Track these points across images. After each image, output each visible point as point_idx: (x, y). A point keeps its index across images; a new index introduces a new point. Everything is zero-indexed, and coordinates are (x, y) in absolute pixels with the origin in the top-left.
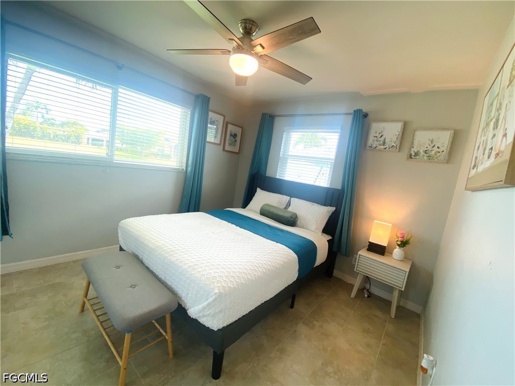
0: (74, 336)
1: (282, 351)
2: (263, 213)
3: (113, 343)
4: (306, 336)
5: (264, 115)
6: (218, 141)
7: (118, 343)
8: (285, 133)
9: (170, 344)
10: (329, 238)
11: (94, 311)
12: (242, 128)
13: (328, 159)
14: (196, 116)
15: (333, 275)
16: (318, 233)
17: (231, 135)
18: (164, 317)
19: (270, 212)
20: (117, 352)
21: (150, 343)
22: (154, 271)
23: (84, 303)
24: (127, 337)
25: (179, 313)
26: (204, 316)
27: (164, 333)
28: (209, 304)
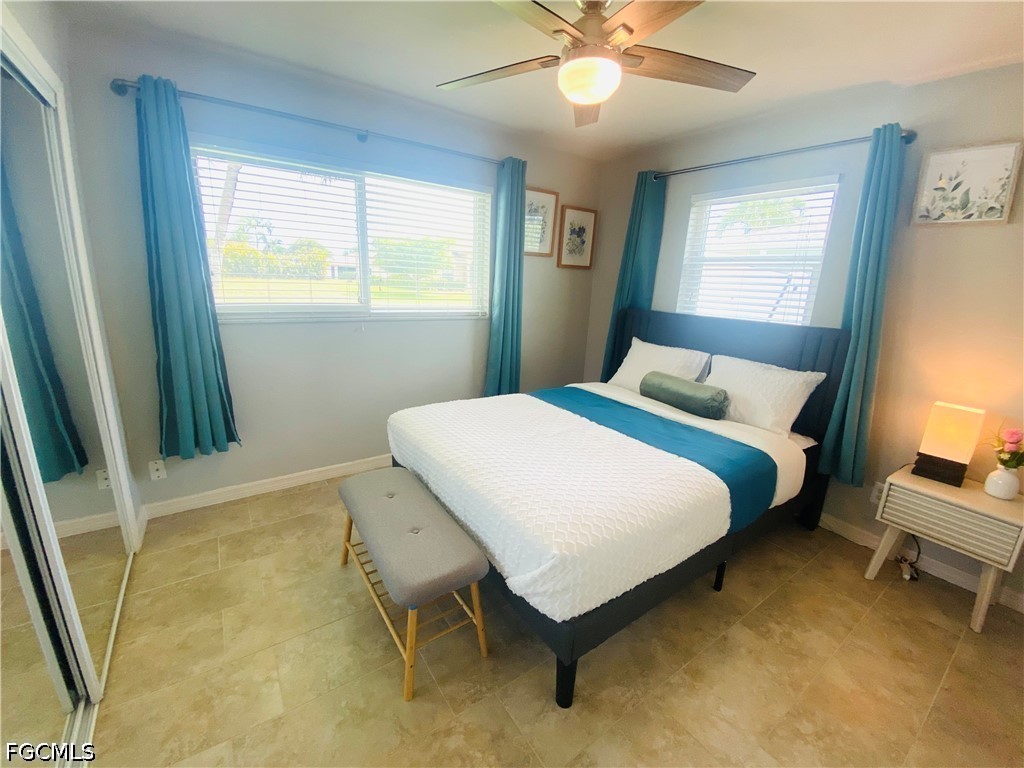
0: (337, 602)
1: (696, 674)
2: (647, 391)
3: (392, 622)
4: (750, 652)
5: (643, 177)
6: (547, 250)
7: (399, 620)
8: (693, 210)
9: (481, 634)
10: (810, 443)
11: (362, 564)
12: (595, 212)
13: (806, 259)
14: (502, 204)
15: (820, 524)
16: (780, 434)
17: (573, 232)
18: (468, 588)
19: (663, 389)
20: (399, 637)
21: (448, 627)
22: (447, 504)
23: (348, 551)
24: (412, 615)
25: (493, 582)
26: (536, 595)
27: (471, 615)
28: (543, 575)
